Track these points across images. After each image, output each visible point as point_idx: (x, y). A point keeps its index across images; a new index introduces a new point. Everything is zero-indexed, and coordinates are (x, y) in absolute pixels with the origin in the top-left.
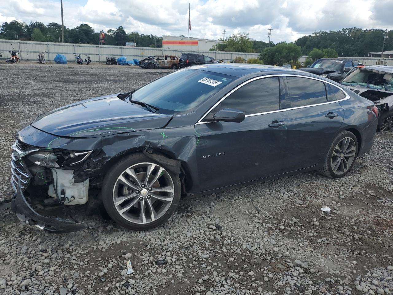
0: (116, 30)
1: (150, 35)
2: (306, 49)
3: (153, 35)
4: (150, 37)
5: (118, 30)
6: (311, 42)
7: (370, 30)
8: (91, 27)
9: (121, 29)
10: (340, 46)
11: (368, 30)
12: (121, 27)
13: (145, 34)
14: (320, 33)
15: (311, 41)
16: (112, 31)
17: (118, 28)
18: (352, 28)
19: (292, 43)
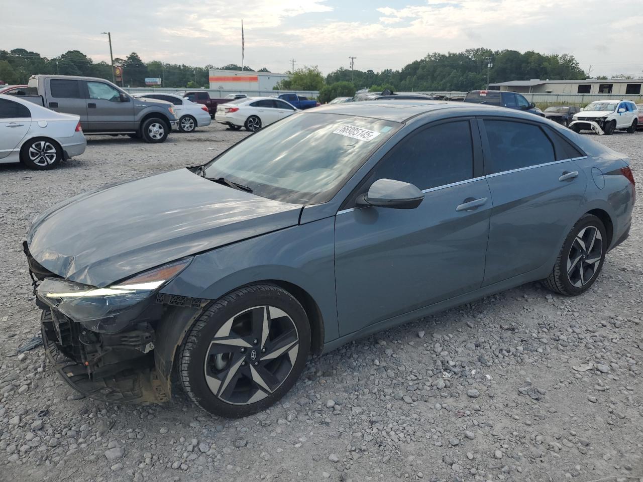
0: (126, 59)
1: (181, 65)
2: (418, 79)
3: (185, 64)
4: (182, 67)
5: (129, 58)
6: (425, 70)
7: (502, 52)
8: (84, 54)
9: (134, 58)
10: (463, 75)
11: (500, 52)
12: (134, 53)
13: (172, 63)
14: (435, 56)
15: (423, 68)
16: (120, 61)
17: (129, 56)
18: (478, 49)
19: (398, 72)
